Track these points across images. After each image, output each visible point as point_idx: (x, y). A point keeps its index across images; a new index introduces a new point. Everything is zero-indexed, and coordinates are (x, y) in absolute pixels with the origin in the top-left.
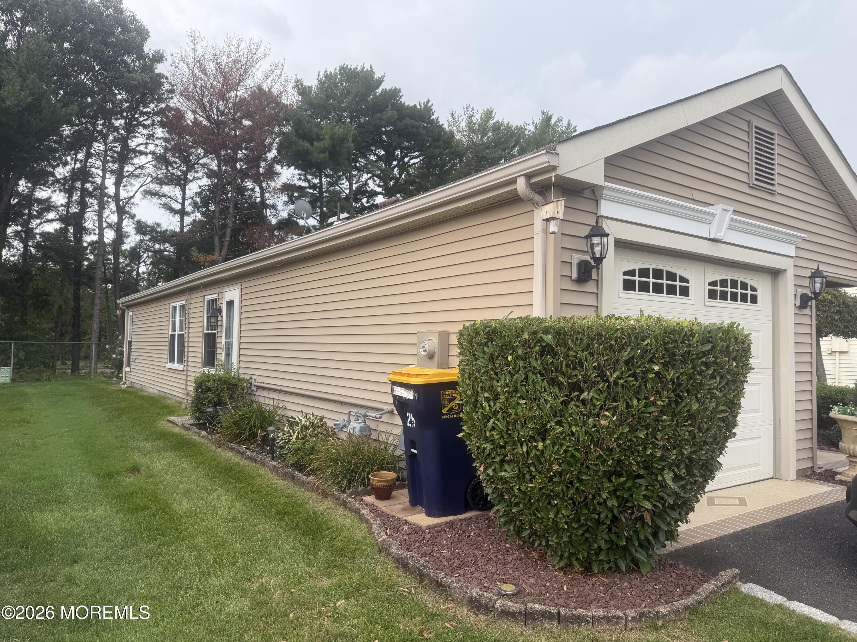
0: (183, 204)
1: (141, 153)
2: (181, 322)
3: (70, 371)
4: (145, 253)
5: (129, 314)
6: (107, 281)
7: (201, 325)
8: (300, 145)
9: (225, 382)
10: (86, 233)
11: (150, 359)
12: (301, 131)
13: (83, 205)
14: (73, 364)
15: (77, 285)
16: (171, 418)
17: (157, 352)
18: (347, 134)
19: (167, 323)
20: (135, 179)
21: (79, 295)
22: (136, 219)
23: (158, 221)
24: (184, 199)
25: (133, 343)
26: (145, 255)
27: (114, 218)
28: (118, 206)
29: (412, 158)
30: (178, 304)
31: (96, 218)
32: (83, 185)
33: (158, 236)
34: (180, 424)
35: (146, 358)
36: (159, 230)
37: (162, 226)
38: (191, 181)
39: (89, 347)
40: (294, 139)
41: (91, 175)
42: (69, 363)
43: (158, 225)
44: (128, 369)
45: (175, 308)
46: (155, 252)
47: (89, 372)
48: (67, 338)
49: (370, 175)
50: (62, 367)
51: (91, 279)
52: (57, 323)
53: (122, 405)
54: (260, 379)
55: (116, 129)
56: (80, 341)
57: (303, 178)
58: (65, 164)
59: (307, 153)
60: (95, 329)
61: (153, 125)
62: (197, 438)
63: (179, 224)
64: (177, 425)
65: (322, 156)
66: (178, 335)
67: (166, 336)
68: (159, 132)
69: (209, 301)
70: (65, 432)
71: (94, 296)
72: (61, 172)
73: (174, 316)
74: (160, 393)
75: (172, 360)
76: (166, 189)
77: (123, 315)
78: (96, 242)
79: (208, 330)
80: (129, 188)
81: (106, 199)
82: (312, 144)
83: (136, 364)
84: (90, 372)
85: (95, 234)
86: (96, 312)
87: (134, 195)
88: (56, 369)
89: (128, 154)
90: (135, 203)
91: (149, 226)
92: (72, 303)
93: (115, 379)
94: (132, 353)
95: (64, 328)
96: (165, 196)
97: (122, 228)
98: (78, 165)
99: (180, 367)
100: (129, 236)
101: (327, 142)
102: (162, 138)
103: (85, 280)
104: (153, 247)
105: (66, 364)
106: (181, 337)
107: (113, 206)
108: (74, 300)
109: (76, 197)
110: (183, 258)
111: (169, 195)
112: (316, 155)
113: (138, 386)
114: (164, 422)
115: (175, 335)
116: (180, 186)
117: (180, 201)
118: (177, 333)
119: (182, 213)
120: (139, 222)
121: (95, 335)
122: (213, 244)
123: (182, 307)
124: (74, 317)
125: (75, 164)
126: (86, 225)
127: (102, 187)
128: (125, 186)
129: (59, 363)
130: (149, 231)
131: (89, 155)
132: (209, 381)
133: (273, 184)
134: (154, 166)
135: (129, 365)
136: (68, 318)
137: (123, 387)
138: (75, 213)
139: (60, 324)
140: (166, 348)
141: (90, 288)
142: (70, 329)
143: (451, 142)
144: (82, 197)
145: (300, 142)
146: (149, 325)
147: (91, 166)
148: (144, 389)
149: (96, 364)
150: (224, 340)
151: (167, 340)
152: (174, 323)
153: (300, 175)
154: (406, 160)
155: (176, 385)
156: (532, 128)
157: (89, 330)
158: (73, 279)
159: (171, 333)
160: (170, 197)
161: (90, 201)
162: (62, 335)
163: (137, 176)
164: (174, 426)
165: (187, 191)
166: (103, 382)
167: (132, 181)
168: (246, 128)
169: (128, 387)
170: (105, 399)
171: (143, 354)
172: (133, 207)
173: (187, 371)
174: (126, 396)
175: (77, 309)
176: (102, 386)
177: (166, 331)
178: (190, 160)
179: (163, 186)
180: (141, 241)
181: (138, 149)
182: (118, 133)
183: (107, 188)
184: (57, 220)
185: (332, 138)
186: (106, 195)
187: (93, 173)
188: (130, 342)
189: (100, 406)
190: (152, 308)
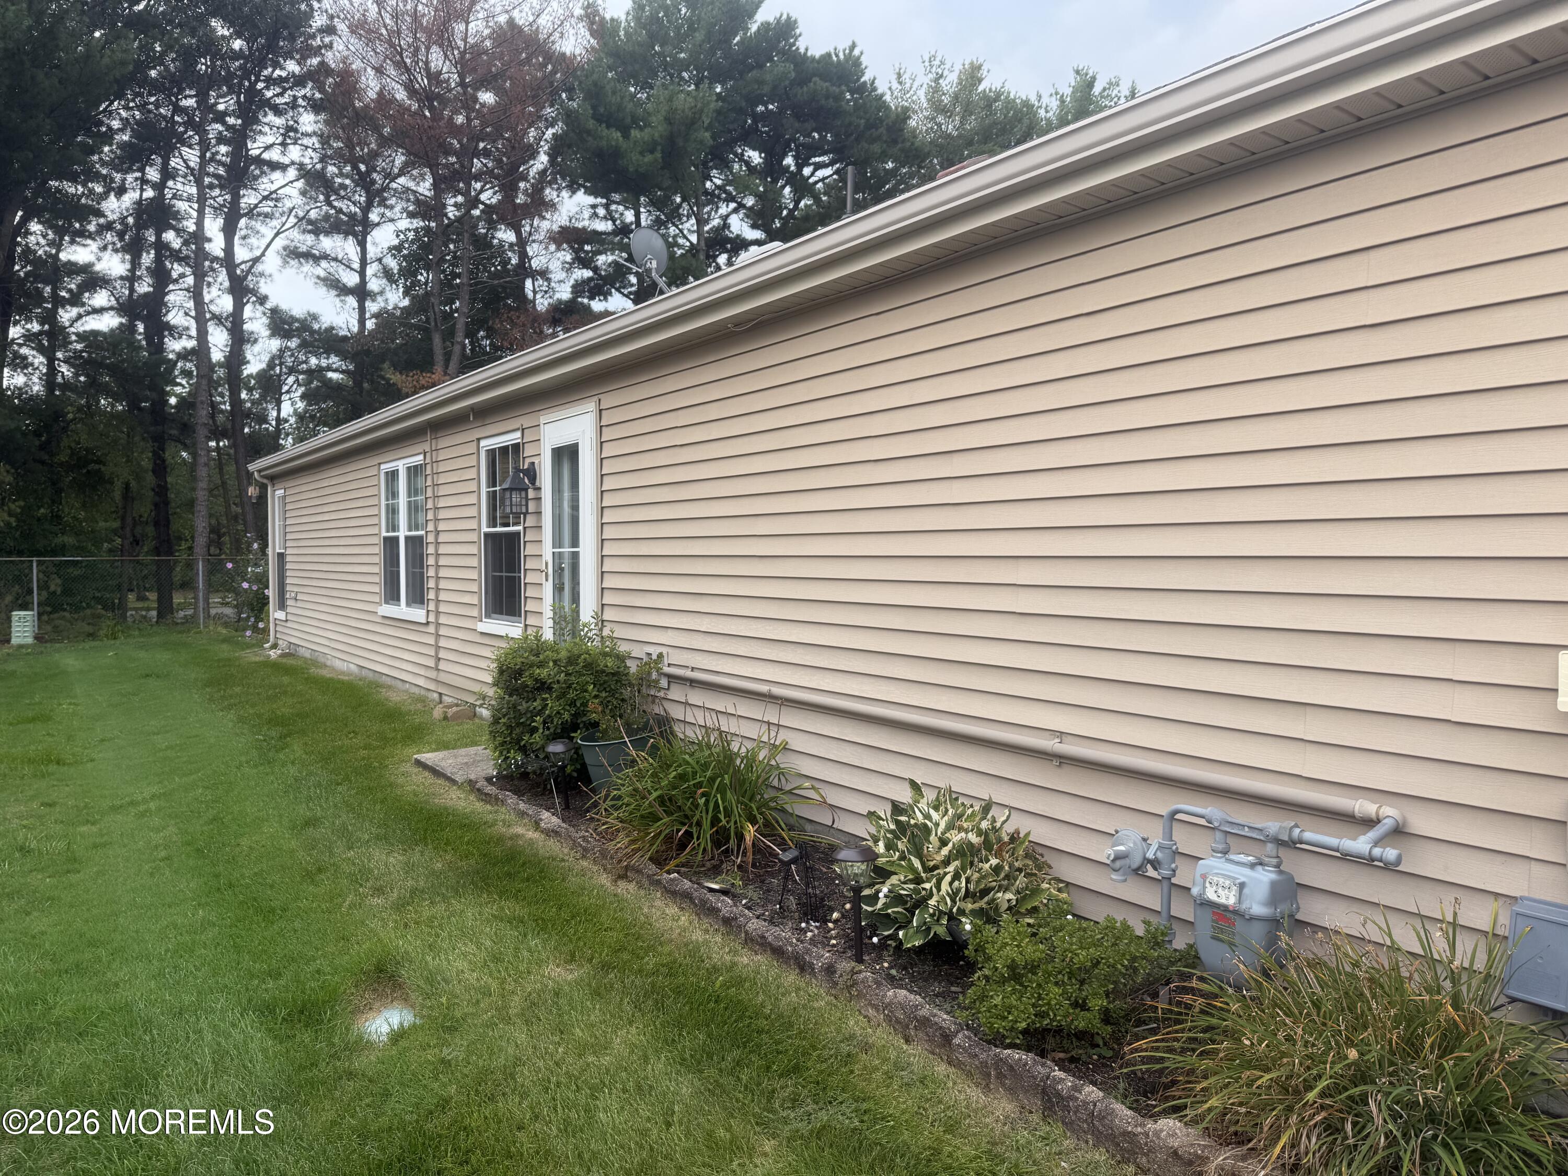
0: (362, 273)
1: (275, 166)
2: (413, 509)
3: (154, 613)
4: (289, 374)
5: (276, 494)
6: (218, 434)
7: (472, 512)
8: (601, 138)
9: (588, 666)
10: (172, 335)
11: (335, 593)
12: (602, 110)
13: (162, 278)
14: (159, 600)
15: (160, 441)
16: (428, 757)
17: (350, 577)
18: (702, 111)
19: (374, 511)
20: (263, 222)
21: (164, 461)
22: (269, 305)
23: (313, 310)
24: (364, 262)
25: (288, 559)
26: (291, 380)
27: (225, 304)
28: (232, 276)
29: (818, 166)
30: (401, 466)
31: (191, 304)
32: (158, 236)
33: (316, 340)
34: (459, 778)
35: (324, 592)
36: (316, 326)
37: (323, 319)
38: (378, 224)
39: (190, 565)
40: (591, 124)
41: (177, 216)
42: (153, 596)
43: (315, 317)
44: (280, 615)
45: (393, 476)
46: (310, 372)
47: (192, 617)
48: (145, 549)
49: (733, 205)
50: (140, 605)
51: (187, 429)
52: (123, 519)
53: (285, 708)
54: (676, 657)
55: (220, 117)
56: (172, 554)
57: (601, 212)
58: (121, 191)
59: (616, 153)
60: (200, 529)
61: (293, 105)
62: (532, 834)
63: (356, 315)
64: (453, 781)
65: (648, 158)
66: (407, 538)
67: (375, 540)
68: (308, 121)
69: (491, 453)
70: (153, 797)
71: (193, 467)
72: (114, 207)
73: (393, 493)
74: (364, 672)
75: (392, 596)
76: (328, 243)
77: (262, 498)
78: (193, 351)
79: (492, 522)
80: (253, 240)
81: (207, 263)
82: (626, 136)
83: (299, 604)
84: (194, 616)
85: (190, 337)
86: (201, 495)
87: (263, 254)
88: (126, 610)
89: (247, 168)
90: (267, 273)
91: (297, 320)
92: (150, 479)
93: (248, 633)
94: (288, 581)
95: (139, 530)
96: (325, 257)
97: (243, 322)
98: (149, 193)
99: (418, 614)
100: (256, 341)
101: (658, 129)
102: (315, 133)
103: (174, 432)
104: (306, 362)
105: (147, 599)
106: (416, 544)
107: (223, 276)
108: (154, 471)
109: (147, 259)
110: (366, 385)
111: (333, 255)
112: (635, 157)
113: (307, 654)
114: (409, 768)
115: (396, 539)
116: (355, 235)
117: (356, 266)
118: (402, 533)
119: (361, 293)
120: (275, 311)
121: (201, 541)
122: (430, 353)
123: (414, 472)
124: (156, 505)
125: (142, 190)
126: (170, 317)
127: (199, 237)
128: (244, 238)
129: (131, 597)
130: (297, 329)
131: (167, 174)
132: (541, 665)
133: (545, 225)
134: (303, 193)
135: (282, 606)
136: (144, 509)
137: (273, 654)
138: (146, 295)
139: (129, 520)
140: (376, 569)
141: (186, 448)
142: (150, 530)
143: (902, 130)
144: (159, 260)
145: (603, 131)
146: (326, 517)
147: (174, 196)
148: (321, 659)
149: (206, 600)
150: (547, 551)
151: (376, 550)
152: (392, 511)
153: (594, 207)
154: (807, 171)
155: (406, 656)
156: (1054, 104)
157: (187, 532)
158: (152, 429)
159: (384, 534)
160: (335, 259)
161: (177, 269)
162: (136, 542)
163: (266, 215)
164: (440, 781)
165: (369, 246)
166: (226, 640)
167: (258, 225)
168: (485, 110)
169: (283, 655)
170: (237, 689)
171: (314, 583)
172: (262, 280)
173: (438, 625)
174: (286, 680)
175: (161, 490)
176: (224, 651)
177: (375, 530)
178: (373, 182)
179: (322, 237)
180: (282, 351)
181: (266, 156)
182: (224, 123)
183: (209, 240)
184: (111, 308)
185: (668, 120)
186: (207, 256)
187: (178, 212)
188: (281, 556)
189: (230, 707)
190: (332, 478)
